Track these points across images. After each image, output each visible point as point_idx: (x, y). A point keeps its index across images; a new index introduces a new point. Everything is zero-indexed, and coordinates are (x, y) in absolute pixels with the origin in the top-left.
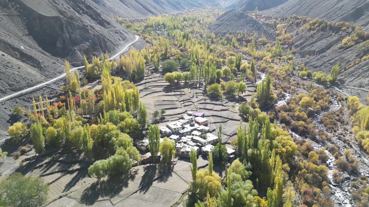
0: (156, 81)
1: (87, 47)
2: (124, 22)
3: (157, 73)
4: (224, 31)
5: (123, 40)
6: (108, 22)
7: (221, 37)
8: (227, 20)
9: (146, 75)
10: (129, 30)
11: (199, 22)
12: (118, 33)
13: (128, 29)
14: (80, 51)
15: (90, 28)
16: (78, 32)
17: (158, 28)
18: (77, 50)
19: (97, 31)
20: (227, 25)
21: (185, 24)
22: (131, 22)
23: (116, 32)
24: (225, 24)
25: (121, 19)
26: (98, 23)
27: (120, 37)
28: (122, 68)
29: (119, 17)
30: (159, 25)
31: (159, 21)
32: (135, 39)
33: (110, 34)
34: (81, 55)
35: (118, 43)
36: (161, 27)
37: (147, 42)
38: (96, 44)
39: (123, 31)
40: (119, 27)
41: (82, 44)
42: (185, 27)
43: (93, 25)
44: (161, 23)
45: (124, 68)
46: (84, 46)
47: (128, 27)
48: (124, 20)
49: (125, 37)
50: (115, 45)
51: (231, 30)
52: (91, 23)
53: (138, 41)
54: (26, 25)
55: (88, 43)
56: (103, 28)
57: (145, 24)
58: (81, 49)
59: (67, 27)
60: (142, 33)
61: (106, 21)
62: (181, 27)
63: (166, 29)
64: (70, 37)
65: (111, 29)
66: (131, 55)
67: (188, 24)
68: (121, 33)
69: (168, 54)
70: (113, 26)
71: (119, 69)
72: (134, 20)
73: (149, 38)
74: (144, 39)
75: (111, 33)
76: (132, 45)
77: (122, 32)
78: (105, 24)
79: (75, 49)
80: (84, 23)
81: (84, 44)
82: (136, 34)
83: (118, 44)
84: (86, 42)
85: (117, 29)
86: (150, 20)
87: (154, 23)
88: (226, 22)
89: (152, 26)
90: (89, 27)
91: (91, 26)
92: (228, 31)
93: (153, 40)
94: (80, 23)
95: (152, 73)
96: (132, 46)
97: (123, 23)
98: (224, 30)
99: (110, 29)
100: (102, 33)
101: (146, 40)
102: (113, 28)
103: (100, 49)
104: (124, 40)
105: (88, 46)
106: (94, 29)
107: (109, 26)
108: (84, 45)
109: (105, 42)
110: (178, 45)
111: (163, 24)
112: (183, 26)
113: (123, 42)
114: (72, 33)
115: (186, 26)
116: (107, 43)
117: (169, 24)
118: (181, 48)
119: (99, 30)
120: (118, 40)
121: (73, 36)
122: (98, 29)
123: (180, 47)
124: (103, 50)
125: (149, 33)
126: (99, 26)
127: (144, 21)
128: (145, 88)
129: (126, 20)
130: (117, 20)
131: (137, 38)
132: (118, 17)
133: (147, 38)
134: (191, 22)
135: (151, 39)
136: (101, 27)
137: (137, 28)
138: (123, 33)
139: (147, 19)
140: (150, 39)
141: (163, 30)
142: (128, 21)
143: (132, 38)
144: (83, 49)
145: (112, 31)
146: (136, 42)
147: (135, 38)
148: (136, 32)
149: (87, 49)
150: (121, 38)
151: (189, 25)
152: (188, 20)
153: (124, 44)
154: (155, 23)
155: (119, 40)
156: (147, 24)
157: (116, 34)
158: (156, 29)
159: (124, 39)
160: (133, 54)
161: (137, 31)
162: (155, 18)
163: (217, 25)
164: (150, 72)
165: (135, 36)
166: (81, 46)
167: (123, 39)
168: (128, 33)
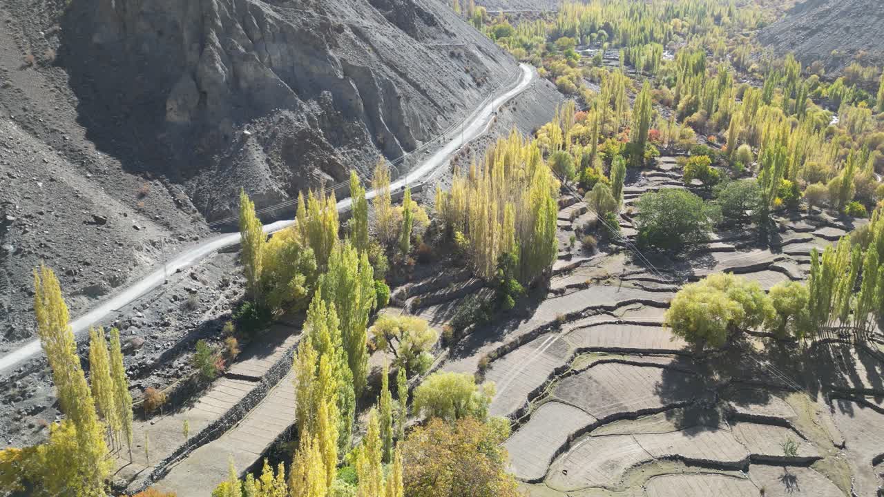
0: (608, 310)
1: (306, 125)
2: (490, 19)
3: (612, 253)
4: (834, 52)
5: (474, 84)
6: (428, 14)
7: (822, 71)
8: (843, 14)
9: (558, 265)
10: (502, 46)
11: (718, 19)
12: (459, 57)
13: (498, 42)
14: (266, 144)
15: (353, 36)
16: (276, 53)
17: (591, 38)
18: (252, 141)
19: (376, 51)
20: (847, 29)
21: (674, 27)
22: (510, 21)
23: (452, 55)
24: (838, 27)
25: (482, 11)
26: (390, 19)
27: (467, 72)
28: (449, 233)
29: (477, 4)
30: (593, 29)
31: (595, 18)
32: (521, 80)
33: (430, 61)
34: (264, 167)
35: (453, 100)
36: (601, 35)
37: (562, 89)
38: (349, 113)
39: (479, 48)
40: (467, 35)
41: (286, 113)
42: (675, 37)
43: (366, 23)
44: (600, 22)
45: (459, 236)
46: (289, 121)
47: (500, 34)
48: (489, 14)
49: (486, 74)
50: (441, 110)
51: (865, 47)
52: (362, 16)
53: (532, 87)
54: (63, 20)
55: (315, 105)
56: (403, 37)
57: (551, 27)
58: (274, 135)
59: (226, 33)
60: (543, 55)
61: (420, 12)
62: (663, 36)
63: (614, 43)
64: (235, 77)
65: (435, 43)
66: (499, 164)
67: (683, 27)
68: (471, 57)
69: (647, 143)
70: (446, 32)
71: (439, 236)
72: (519, 15)
73: (570, 74)
74: (553, 77)
75: (433, 55)
76: (507, 104)
77: (475, 51)
78: (418, 23)
79: (244, 138)
80: (330, 16)
81: (294, 108)
82: (524, 58)
83: (453, 106)
84: (305, 100)
85: (459, 40)
86: (566, 14)
87: (578, 23)
88: (840, 21)
89: (570, 34)
90: (348, 31)
91: (356, 31)
92: (852, 51)
93: (585, 84)
94: (310, 16)
95: (588, 250)
96: (506, 111)
97: (485, 21)
98: (836, 47)
99: (432, 43)
100: (396, 60)
101: (557, 82)
102: (446, 37)
103: (366, 132)
104: (479, 85)
105: (310, 119)
106: (366, 40)
107: (433, 29)
108: (291, 116)
109: (393, 101)
110: (680, 105)
111: (607, 27)
112: (670, 33)
113: (474, 92)
114: (245, 58)
115: (679, 34)
116: (402, 103)
117: (625, 25)
118: (696, 116)
119: (385, 44)
120: (453, 85)
121: (248, 70)
122: (385, 39)
123: (690, 113)
124: (380, 138)
125: (568, 55)
126: (391, 29)
127: (548, 18)
128: (558, 371)
129: (494, 15)
130: (469, 14)
131: (529, 72)
132: (473, 4)
133: (561, 74)
134: (690, 21)
135: (578, 78)
136: (399, 32)
137: (525, 39)
138: (480, 55)
139: (558, 11)
140: (571, 79)
141: (606, 45)
142: (501, 17)
143: (510, 74)
144: (280, 135)
145: (439, 48)
146: (523, 93)
147: (519, 75)
148: (523, 50)
149: (303, 135)
150: (468, 79)
151: (685, 29)
152: (682, 14)
153: (478, 102)
154: (582, 22)
155: (462, 84)
156: (556, 27)
157: (454, 62)
158: (583, 43)
159: (481, 81)
160: (507, 159)
161: (528, 47)
162: (582, 8)
163: (805, 29)
164: (578, 244)
165: (522, 65)
166: (276, 118)
167: (474, 80)
168: (499, 57)
